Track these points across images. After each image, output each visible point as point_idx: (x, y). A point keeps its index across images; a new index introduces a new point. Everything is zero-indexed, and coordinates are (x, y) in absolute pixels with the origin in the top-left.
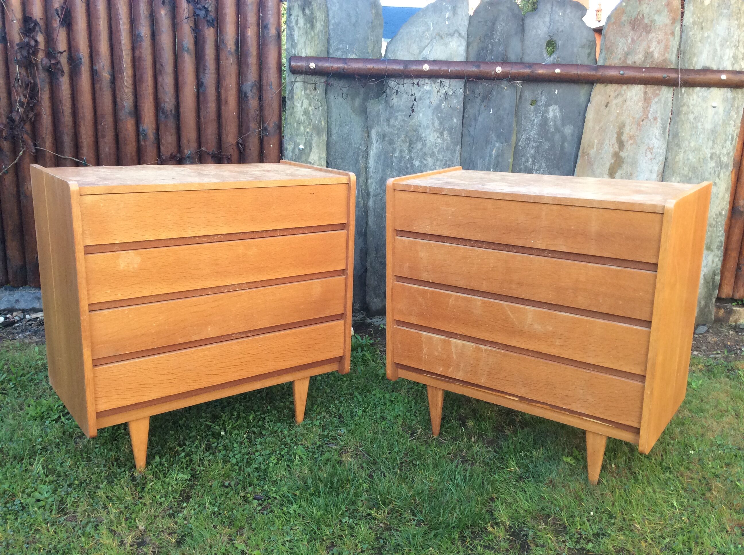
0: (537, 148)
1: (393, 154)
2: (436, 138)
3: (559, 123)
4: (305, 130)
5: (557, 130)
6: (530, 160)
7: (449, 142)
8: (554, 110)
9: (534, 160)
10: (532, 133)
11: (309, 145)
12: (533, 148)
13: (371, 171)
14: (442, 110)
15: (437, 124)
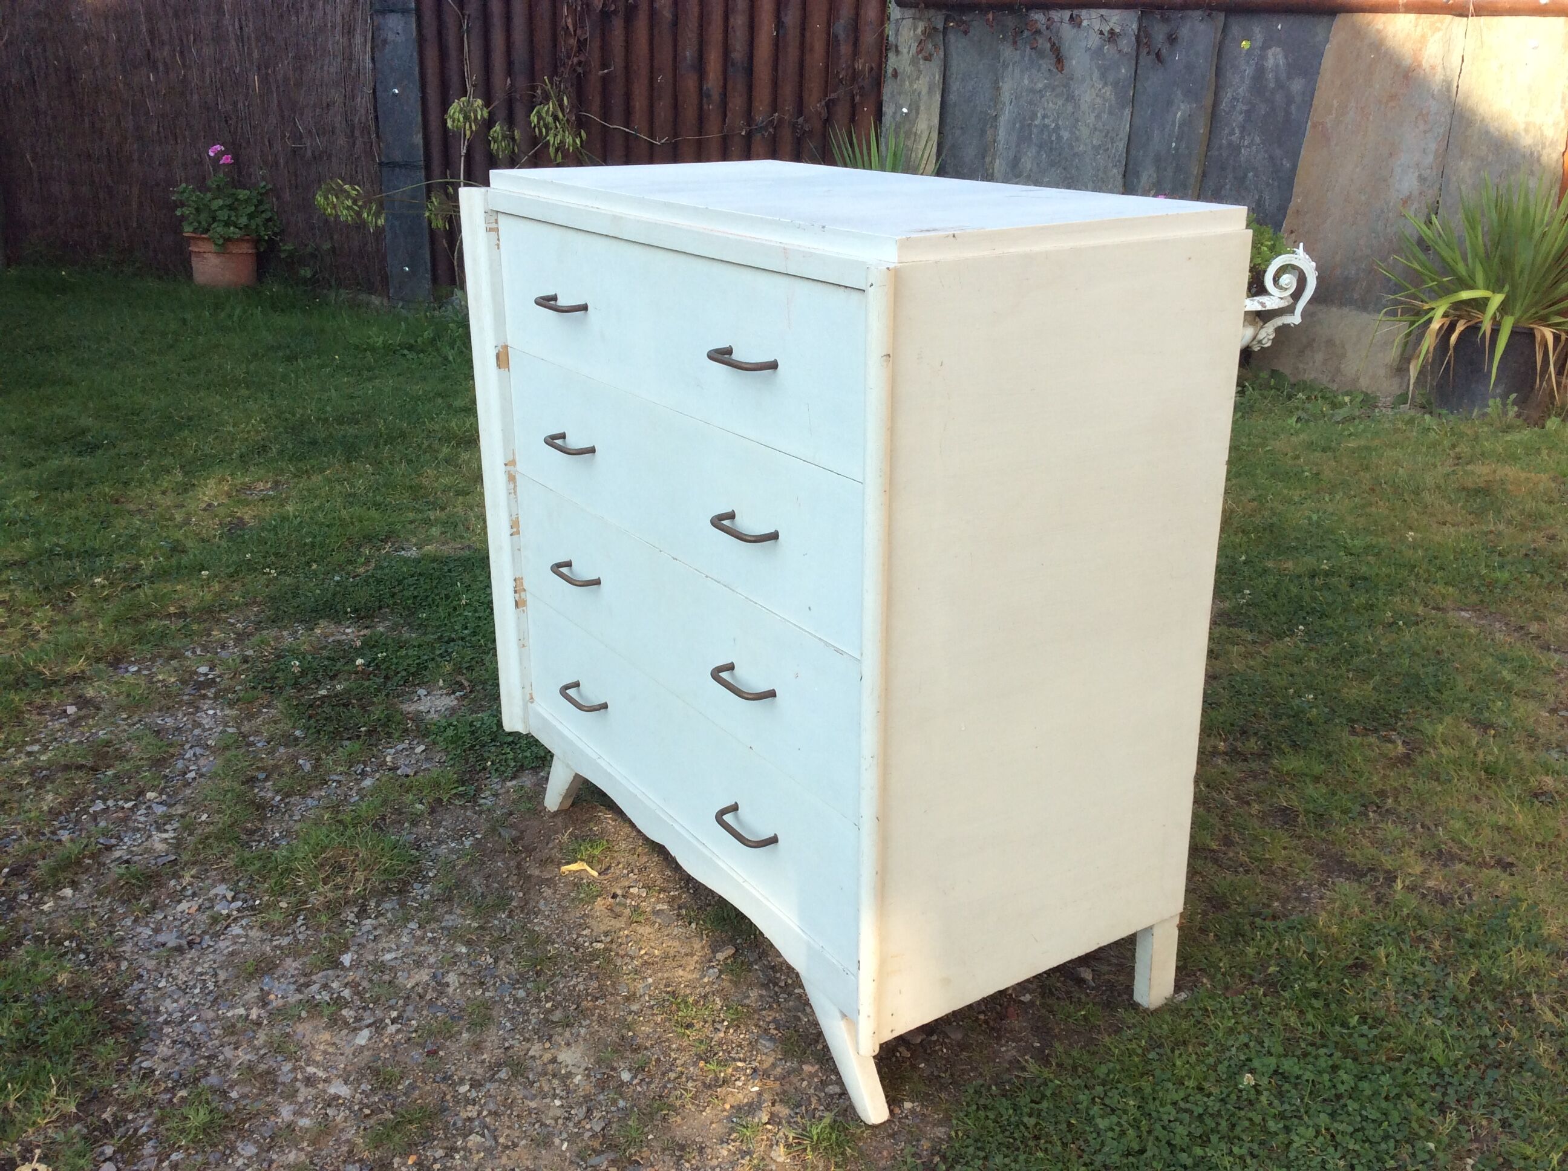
0: (1248, 113)
1: (1032, 120)
2: (1094, 96)
3: (1283, 76)
4: (911, 85)
5: (1280, 86)
6: (1237, 131)
7: (1113, 102)
8: (1274, 55)
9: (1241, 132)
10: (1240, 90)
11: (915, 108)
12: (1241, 113)
13: (1000, 147)
14: (1104, 55)
15: (1096, 74)
